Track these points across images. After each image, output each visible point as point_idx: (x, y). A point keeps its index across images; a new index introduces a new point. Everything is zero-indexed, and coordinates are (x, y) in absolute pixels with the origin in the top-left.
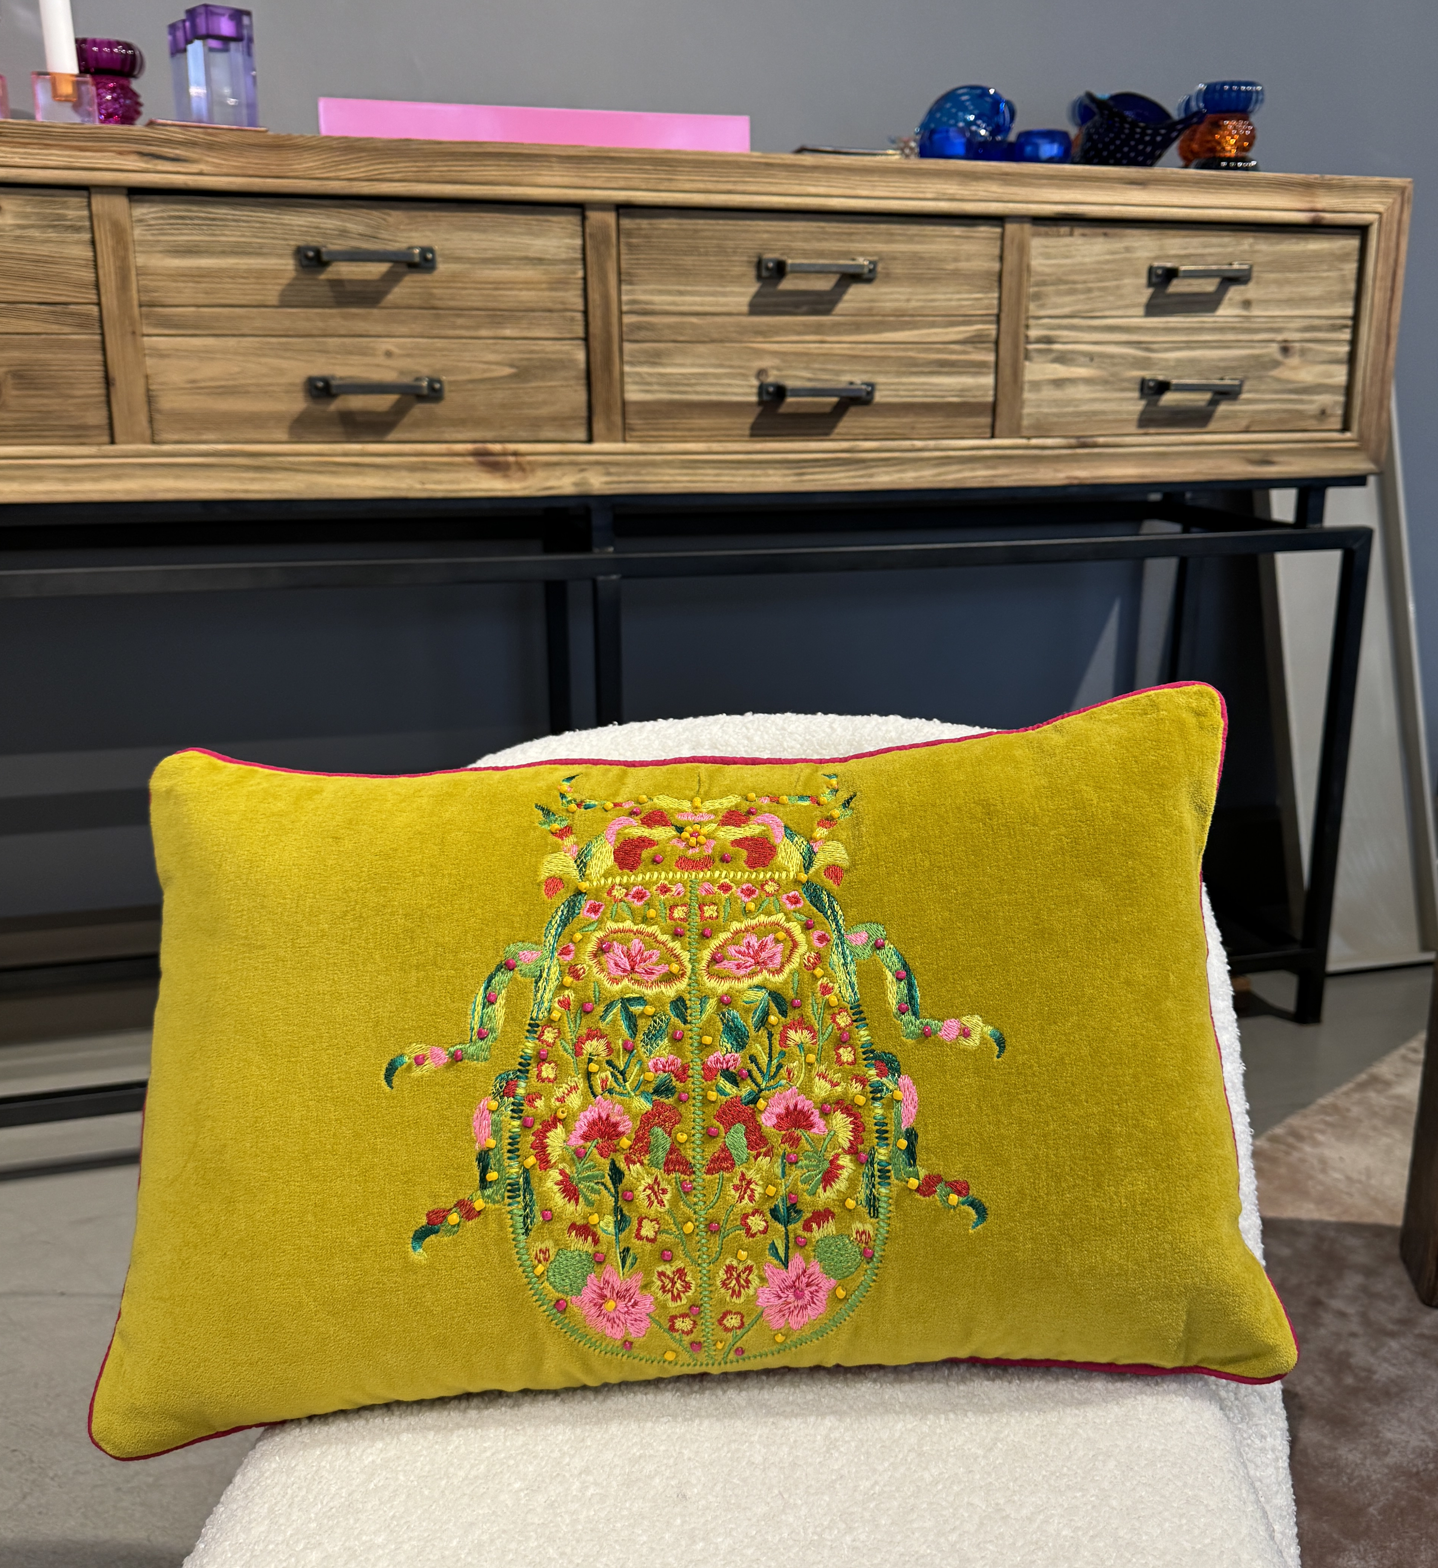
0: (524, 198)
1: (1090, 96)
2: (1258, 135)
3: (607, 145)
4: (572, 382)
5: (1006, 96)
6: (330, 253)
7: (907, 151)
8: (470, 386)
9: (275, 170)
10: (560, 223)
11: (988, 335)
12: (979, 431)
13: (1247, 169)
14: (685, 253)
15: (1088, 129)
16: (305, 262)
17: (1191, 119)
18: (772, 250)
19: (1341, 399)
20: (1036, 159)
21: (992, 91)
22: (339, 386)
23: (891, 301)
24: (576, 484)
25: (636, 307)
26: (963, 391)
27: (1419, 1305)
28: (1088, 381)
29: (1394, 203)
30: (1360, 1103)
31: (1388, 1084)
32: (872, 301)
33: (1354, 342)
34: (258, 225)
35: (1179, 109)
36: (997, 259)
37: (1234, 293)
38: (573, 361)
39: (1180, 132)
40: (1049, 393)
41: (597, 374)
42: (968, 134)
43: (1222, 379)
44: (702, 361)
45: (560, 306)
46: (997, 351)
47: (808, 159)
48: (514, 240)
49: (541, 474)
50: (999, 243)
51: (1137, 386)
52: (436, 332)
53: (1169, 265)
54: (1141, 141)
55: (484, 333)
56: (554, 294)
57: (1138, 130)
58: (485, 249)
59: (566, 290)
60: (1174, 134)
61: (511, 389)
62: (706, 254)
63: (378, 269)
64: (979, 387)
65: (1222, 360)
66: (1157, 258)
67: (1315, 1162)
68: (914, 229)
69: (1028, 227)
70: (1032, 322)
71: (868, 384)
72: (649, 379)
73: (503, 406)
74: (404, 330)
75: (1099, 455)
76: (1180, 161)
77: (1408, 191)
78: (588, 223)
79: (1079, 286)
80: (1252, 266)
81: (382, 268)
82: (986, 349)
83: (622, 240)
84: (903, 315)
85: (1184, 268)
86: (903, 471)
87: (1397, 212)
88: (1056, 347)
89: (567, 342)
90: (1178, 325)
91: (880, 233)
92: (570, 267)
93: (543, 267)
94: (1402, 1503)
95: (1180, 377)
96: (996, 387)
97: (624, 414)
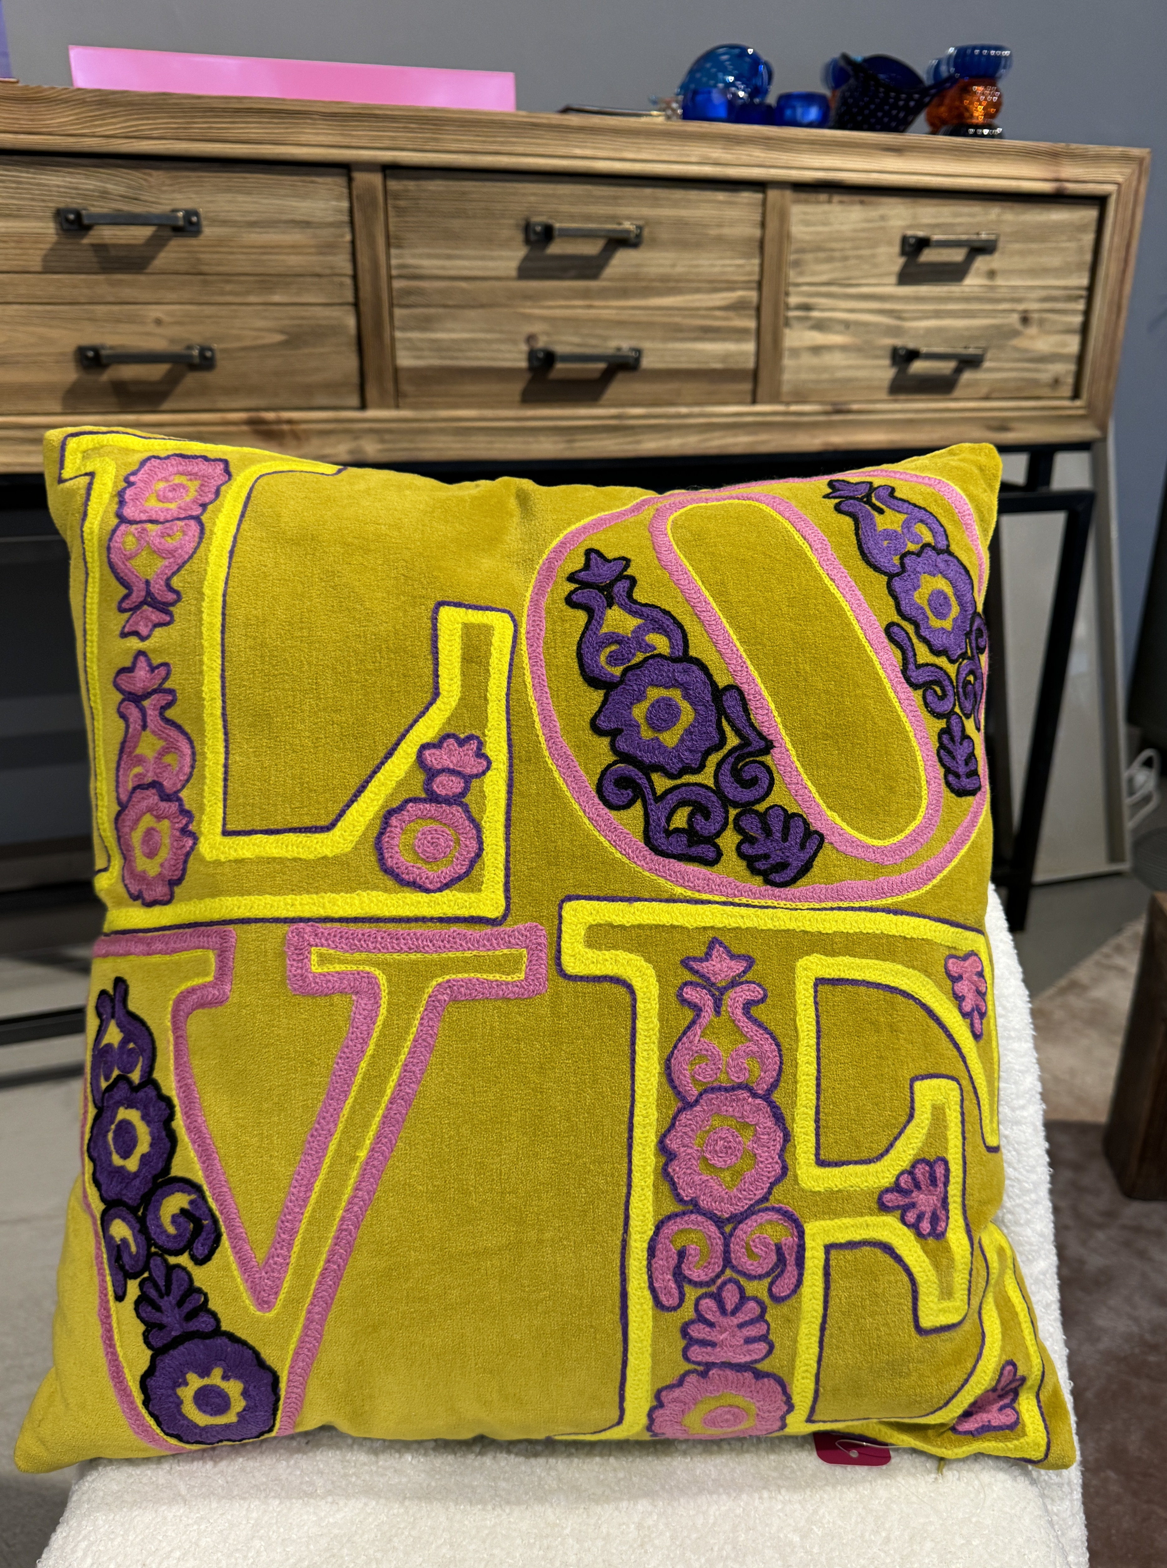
0: (288, 157)
1: (845, 57)
2: (1005, 100)
3: (371, 102)
4: (343, 349)
5: (764, 57)
6: (91, 216)
7: (669, 112)
8: (240, 354)
9: (26, 125)
10: (327, 184)
11: (750, 302)
12: (742, 397)
13: (991, 136)
14: (454, 216)
15: (844, 92)
16: (66, 226)
17: (941, 84)
18: (540, 214)
19: (1072, 367)
20: (795, 123)
21: (750, 51)
22: (109, 357)
23: (659, 265)
24: (351, 452)
25: (407, 272)
26: (726, 357)
27: (1120, 1197)
28: (843, 348)
29: (1132, 174)
31: (1084, 988)
32: (639, 265)
33: (1087, 313)
34: (14, 185)
35: (928, 73)
36: (758, 226)
37: (981, 263)
38: (346, 328)
39: (933, 96)
40: (807, 360)
41: (368, 340)
42: (730, 96)
43: (966, 348)
44: (473, 326)
45: (328, 271)
46: (758, 317)
47: (574, 120)
48: (280, 202)
49: (315, 441)
50: (760, 210)
51: (888, 353)
52: (204, 299)
53: (921, 234)
54: (895, 106)
55: (252, 299)
56: (321, 258)
58: (251, 212)
59: (334, 254)
60: (927, 99)
61: (283, 356)
62: (474, 217)
63: (143, 233)
64: (742, 353)
65: (968, 329)
66: (910, 227)
68: (678, 194)
69: (788, 194)
70: (792, 289)
71: (634, 350)
72: (420, 345)
73: (276, 374)
74: (174, 297)
75: (852, 422)
76: (927, 128)
77: (1147, 162)
78: (355, 184)
79: (837, 254)
80: (998, 235)
81: (147, 232)
82: (749, 316)
83: (390, 202)
84: (668, 281)
85: (936, 237)
86: (669, 438)
87: (1134, 184)
88: (815, 314)
89: (337, 308)
90: (928, 295)
91: (646, 197)
92: (338, 231)
93: (310, 230)
94: (1115, 1387)
95: (928, 346)
96: (758, 353)
97: (396, 381)
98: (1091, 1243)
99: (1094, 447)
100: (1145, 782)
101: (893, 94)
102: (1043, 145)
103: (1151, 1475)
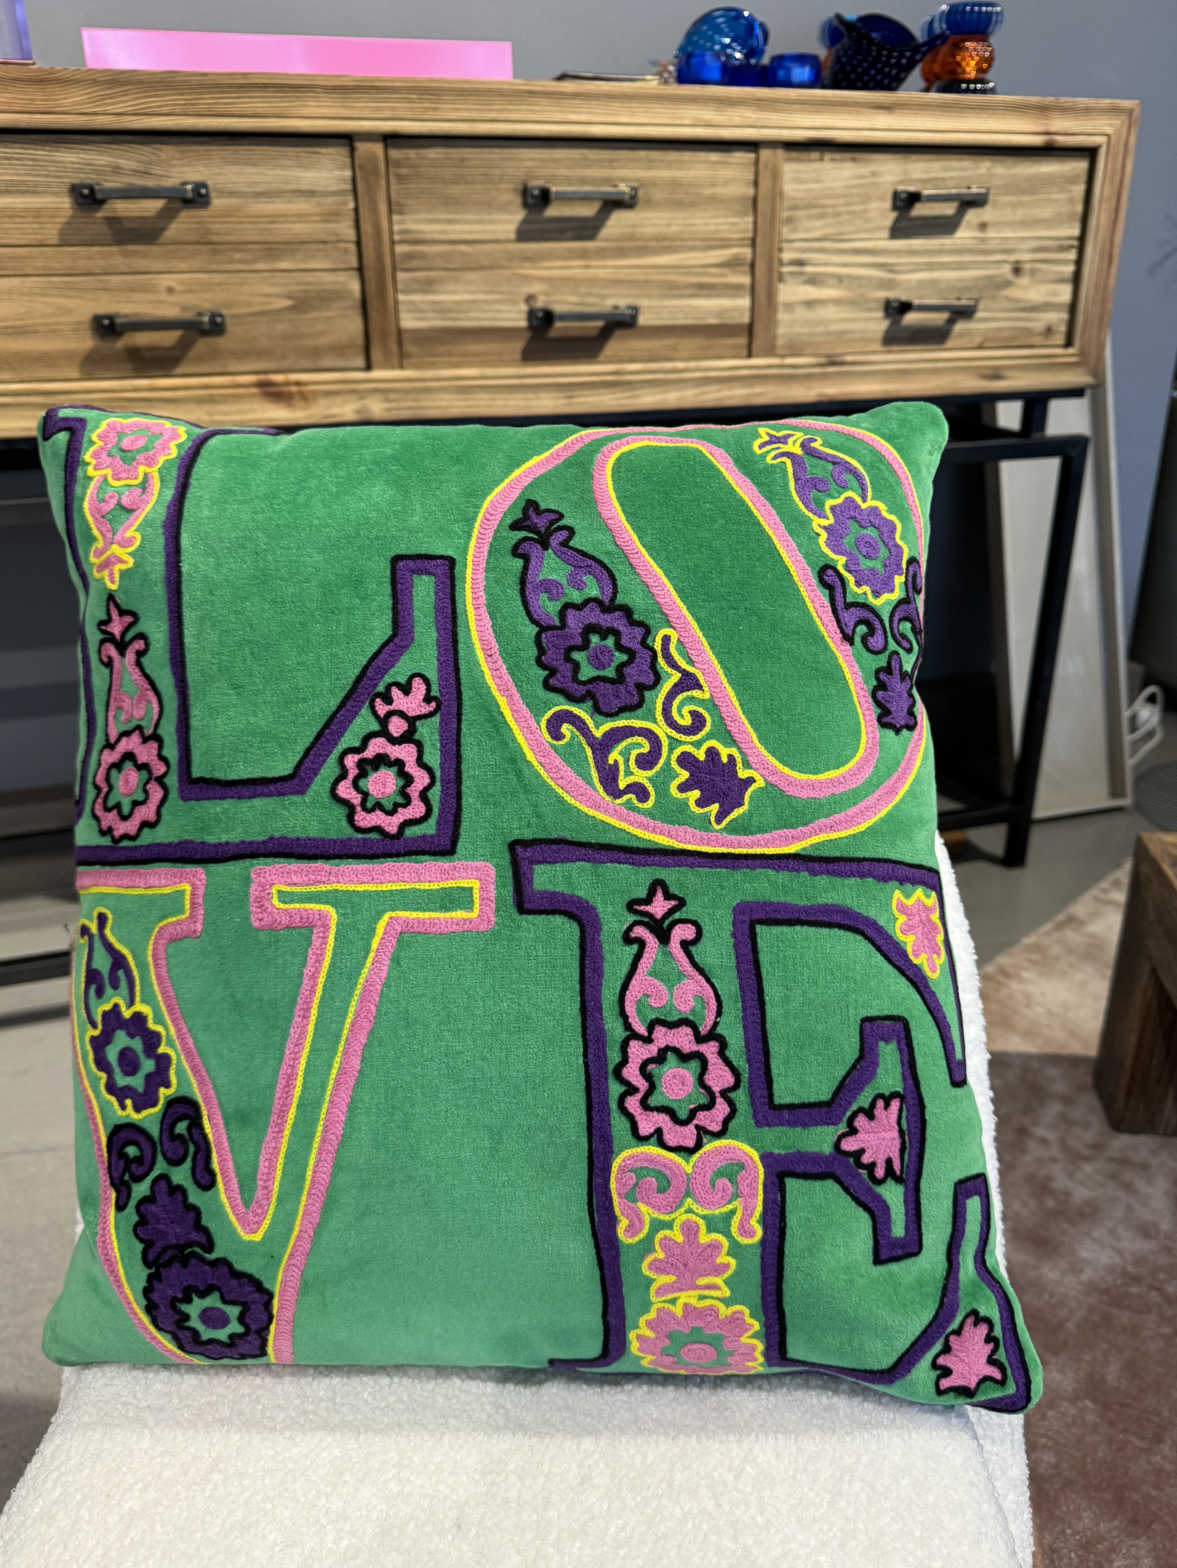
0: (292, 130)
1: (839, 17)
2: (997, 55)
3: (371, 75)
4: (348, 312)
5: (760, 18)
6: (103, 191)
7: (666, 75)
8: (250, 319)
9: (41, 105)
10: (330, 154)
11: (744, 259)
12: (736, 351)
13: (984, 91)
14: (453, 182)
15: (837, 51)
16: (80, 200)
17: (934, 41)
18: (537, 178)
19: (1065, 316)
20: (788, 84)
21: (746, 14)
22: (123, 324)
23: (654, 225)
24: (357, 412)
25: (407, 237)
26: (721, 312)
27: (1107, 1129)
28: (837, 302)
29: (1122, 125)
30: (1058, 941)
31: (1080, 923)
32: (634, 226)
33: (1079, 263)
34: (30, 163)
35: (922, 29)
36: (752, 185)
37: (972, 216)
38: (350, 292)
39: (924, 53)
40: (801, 313)
41: (372, 303)
42: (723, 58)
43: (958, 299)
44: (474, 288)
45: (333, 238)
46: (752, 274)
47: (569, 86)
48: (286, 173)
49: (323, 402)
50: (753, 169)
51: (881, 306)
52: (214, 267)
53: (912, 189)
54: (887, 64)
55: (260, 266)
56: (326, 226)
57: (885, 52)
58: (257, 183)
59: (338, 222)
60: (919, 57)
61: (290, 320)
62: (473, 183)
63: (154, 206)
64: (736, 309)
65: (960, 280)
66: (901, 182)
67: (1020, 998)
68: (673, 156)
69: (780, 153)
70: (785, 246)
71: (630, 307)
72: (422, 307)
73: (284, 337)
74: (184, 266)
75: (846, 373)
76: (922, 84)
77: (1136, 113)
78: (357, 154)
79: (829, 210)
80: (988, 189)
81: (158, 204)
82: (743, 272)
83: (391, 170)
84: (664, 239)
85: (926, 192)
86: (666, 392)
87: (1124, 135)
88: (808, 269)
89: (342, 273)
90: (920, 248)
91: (641, 160)
92: (341, 199)
93: (314, 199)
94: (1095, 1318)
95: (921, 298)
96: (753, 309)
97: (400, 343)
98: (1079, 1175)
99: (1088, 393)
100: (1149, 718)
102: (1034, 99)
103: (1128, 1405)
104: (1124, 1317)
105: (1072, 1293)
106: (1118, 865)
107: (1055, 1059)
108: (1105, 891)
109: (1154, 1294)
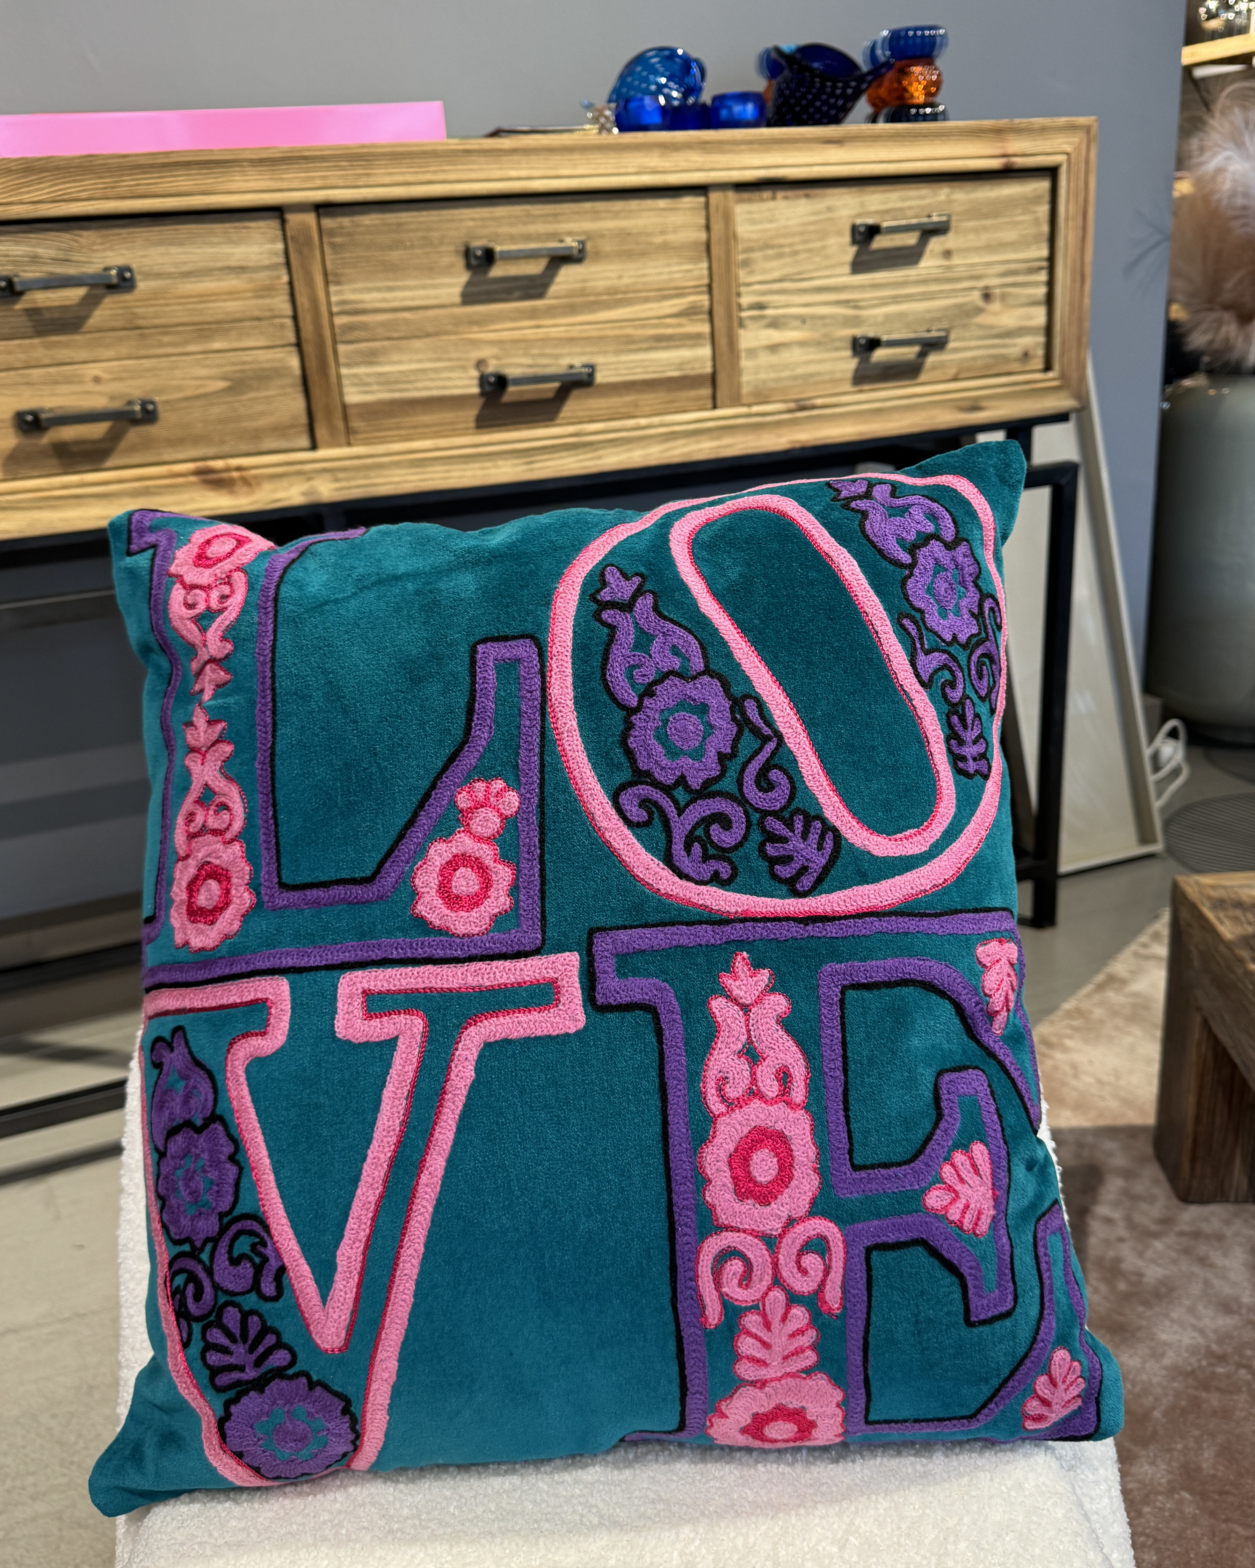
0: (219, 206)
1: (778, 50)
2: (945, 78)
3: (299, 145)
4: (289, 390)
5: (694, 54)
6: (23, 283)
7: (603, 121)
8: (185, 404)
10: (260, 228)
11: (702, 307)
12: (701, 403)
13: (934, 117)
14: (391, 248)
15: (779, 84)
17: (878, 69)
18: (480, 238)
19: (1041, 339)
20: (733, 124)
21: (681, 52)
22: (48, 419)
23: (604, 279)
24: (304, 494)
25: (347, 307)
26: (681, 365)
27: (1176, 1202)
28: (802, 344)
29: (1080, 143)
30: (1101, 1004)
31: (1123, 982)
32: (584, 281)
33: (1050, 284)
35: (864, 54)
36: (704, 230)
37: (935, 244)
38: (289, 368)
39: (870, 84)
40: (765, 359)
41: (314, 379)
43: (928, 331)
44: (420, 357)
45: (268, 314)
46: (712, 321)
47: (505, 143)
48: (214, 250)
49: (267, 486)
50: (703, 213)
51: (849, 344)
52: (143, 352)
53: (870, 221)
54: (832, 94)
55: (192, 348)
56: (260, 302)
58: (185, 263)
59: (272, 297)
60: (864, 86)
61: (227, 403)
62: (413, 247)
63: (75, 294)
64: (697, 359)
65: (928, 311)
66: (859, 215)
67: (1067, 1068)
68: (618, 205)
69: (731, 195)
70: (743, 289)
71: (587, 366)
72: (368, 379)
73: (221, 421)
74: (111, 353)
75: (818, 417)
77: (1094, 130)
78: (288, 226)
79: (786, 250)
80: (949, 216)
81: (80, 292)
82: (702, 320)
83: (325, 240)
85: (885, 224)
86: (631, 450)
87: (1085, 152)
88: (769, 312)
89: (280, 350)
90: (884, 281)
91: (586, 212)
92: (275, 273)
93: (246, 276)
94: (1183, 1403)
95: (889, 333)
96: (714, 358)
97: (346, 418)
98: (1149, 1254)
99: (1073, 417)
100: (1174, 755)
101: (829, 84)
102: (988, 122)
103: (1228, 1493)
104: (1214, 1400)
105: (1155, 1380)
106: (1157, 917)
107: (1112, 1132)
108: (1145, 946)
109: (1242, 1372)
